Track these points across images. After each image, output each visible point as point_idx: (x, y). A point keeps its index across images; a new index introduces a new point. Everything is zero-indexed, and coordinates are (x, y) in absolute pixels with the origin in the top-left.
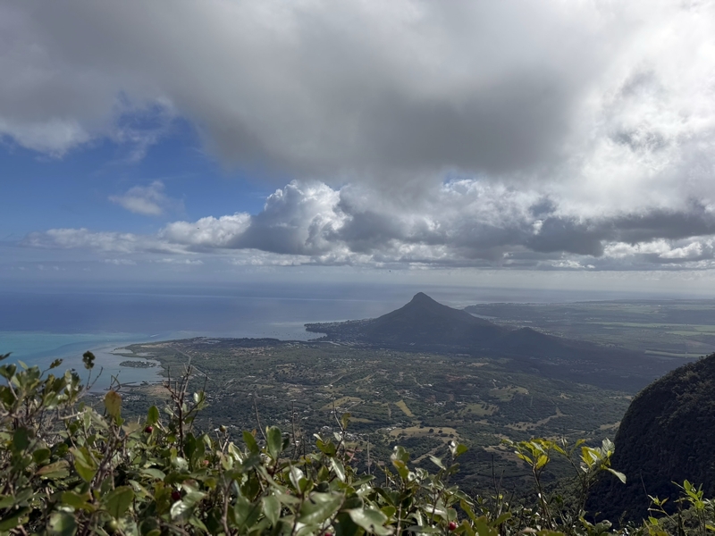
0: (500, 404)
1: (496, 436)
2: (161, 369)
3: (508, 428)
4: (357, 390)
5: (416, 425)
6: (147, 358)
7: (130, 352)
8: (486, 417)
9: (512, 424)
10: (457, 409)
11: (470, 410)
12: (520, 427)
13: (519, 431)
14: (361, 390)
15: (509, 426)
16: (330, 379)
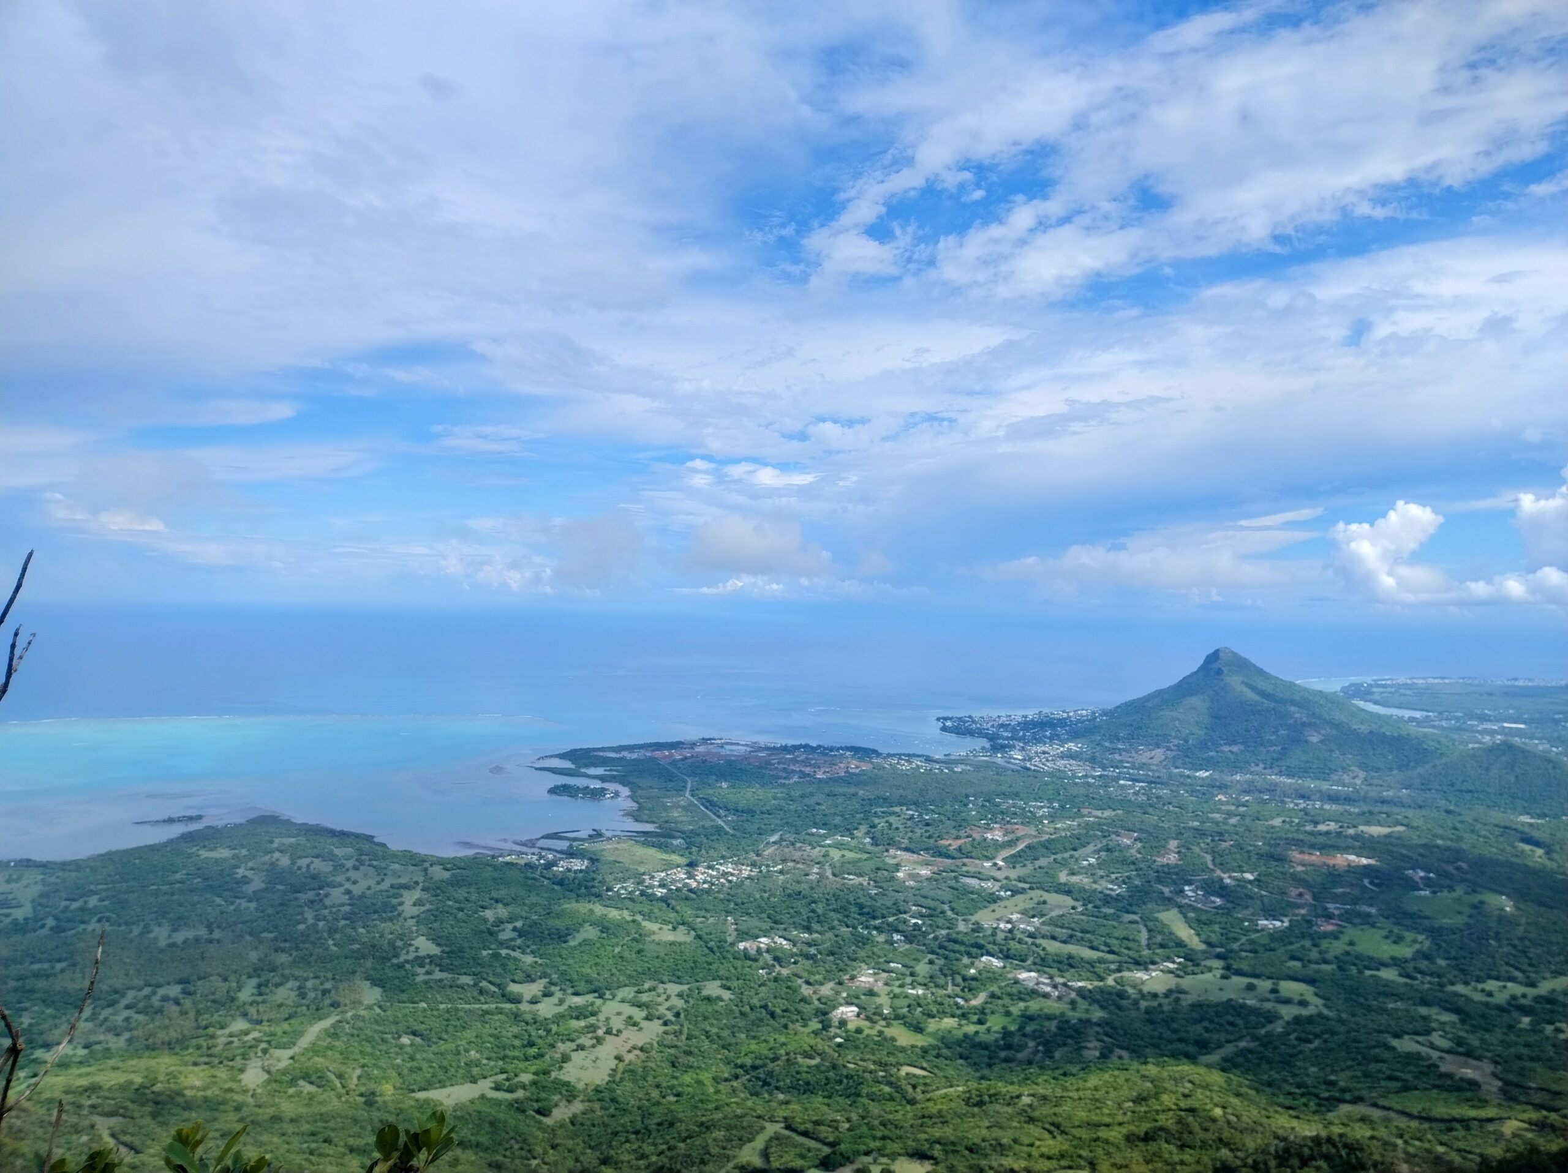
0: (1435, 933)
1: (1423, 1011)
2: (631, 805)
3: (1457, 995)
4: (1063, 877)
5: (1210, 969)
6: (602, 778)
7: (567, 764)
8: (1395, 962)
9: (1466, 983)
10: (1317, 939)
11: (1351, 943)
12: (1490, 994)
13: (1487, 1004)
14: (1075, 879)
15: (1460, 988)
16: (999, 846)
